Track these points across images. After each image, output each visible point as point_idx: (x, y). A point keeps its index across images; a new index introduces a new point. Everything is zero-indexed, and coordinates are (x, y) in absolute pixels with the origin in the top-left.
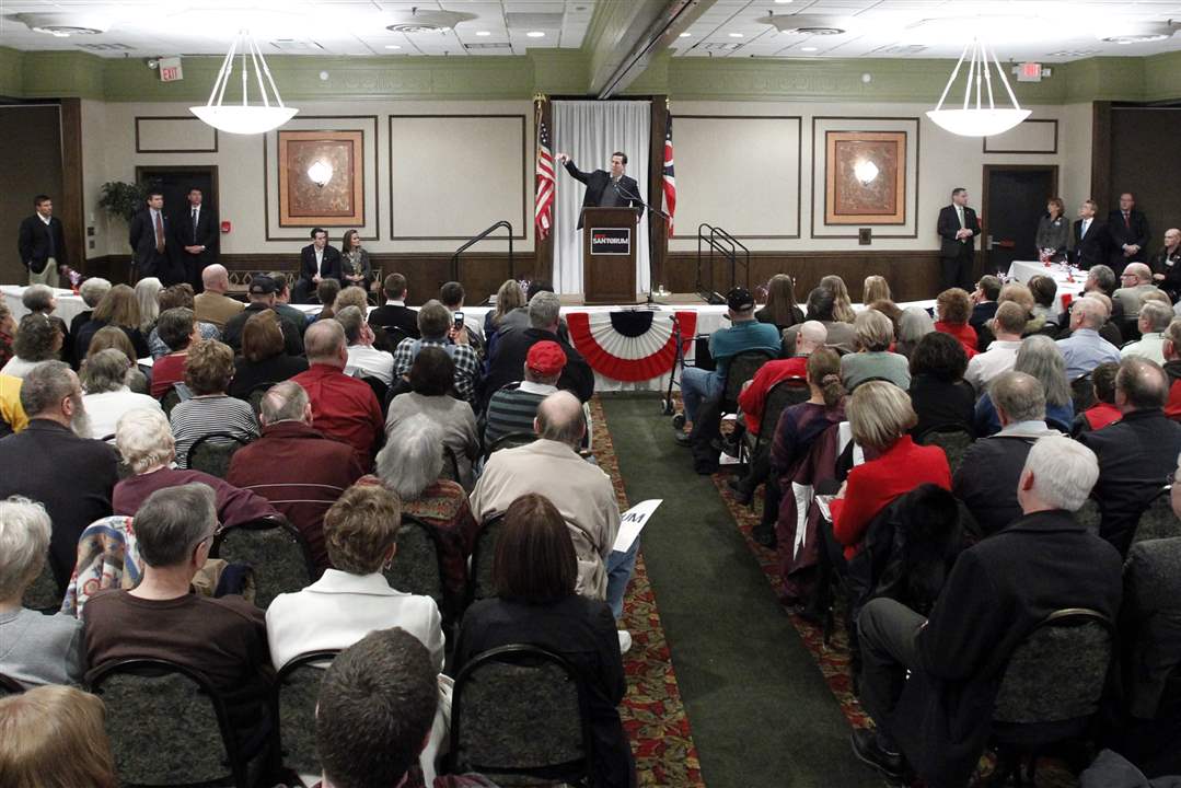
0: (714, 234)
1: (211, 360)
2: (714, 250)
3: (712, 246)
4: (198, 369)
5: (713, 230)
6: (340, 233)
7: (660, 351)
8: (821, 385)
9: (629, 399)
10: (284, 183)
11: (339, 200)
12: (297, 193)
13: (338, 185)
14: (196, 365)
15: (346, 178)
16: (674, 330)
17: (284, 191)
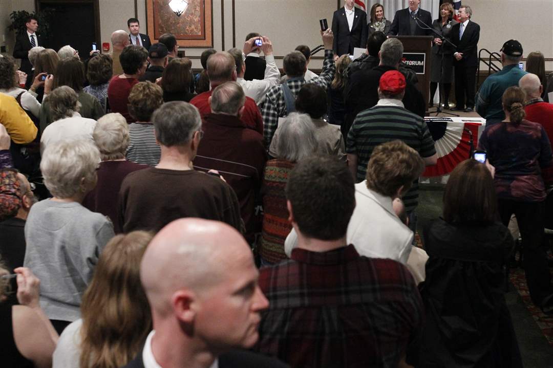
0: (492, 57)
1: (147, 95)
2: (491, 69)
3: (490, 67)
4: (139, 101)
5: (491, 54)
6: (199, 53)
7: (451, 153)
8: (510, 110)
9: (425, 190)
10: (150, 13)
11: (193, 27)
12: (160, 21)
13: (192, 14)
14: (137, 99)
15: (198, 9)
16: (462, 137)
17: (151, 19)
